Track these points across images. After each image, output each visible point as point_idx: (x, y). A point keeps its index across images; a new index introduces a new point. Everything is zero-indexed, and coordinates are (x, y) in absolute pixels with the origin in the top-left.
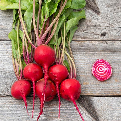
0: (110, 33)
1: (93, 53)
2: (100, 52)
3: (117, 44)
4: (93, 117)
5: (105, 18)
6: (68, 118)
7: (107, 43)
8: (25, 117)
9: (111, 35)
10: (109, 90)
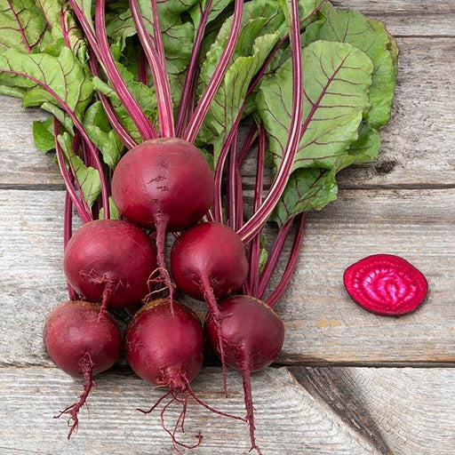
0: (409, 163)
1: (349, 228)
2: (377, 222)
3: (436, 198)
6: (265, 437)
7: (399, 196)
8: (97, 435)
9: (412, 169)
10: (419, 345)
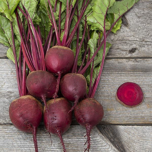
0: (141, 49)
1: (119, 73)
2: (128, 71)
3: (149, 62)
4: (119, 150)
5: (134, 31)
7: (137, 61)
9: (141, 51)
10: (139, 118)
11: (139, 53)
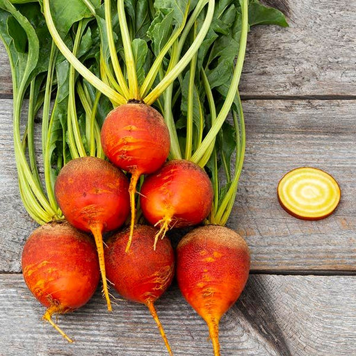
0: (323, 74)
1: (267, 138)
2: (291, 132)
3: (345, 109)
4: (268, 339)
5: (305, 28)
6: (186, 342)
7: (313, 107)
8: (45, 339)
9: (324, 81)
10: (321, 255)
11: (318, 84)
